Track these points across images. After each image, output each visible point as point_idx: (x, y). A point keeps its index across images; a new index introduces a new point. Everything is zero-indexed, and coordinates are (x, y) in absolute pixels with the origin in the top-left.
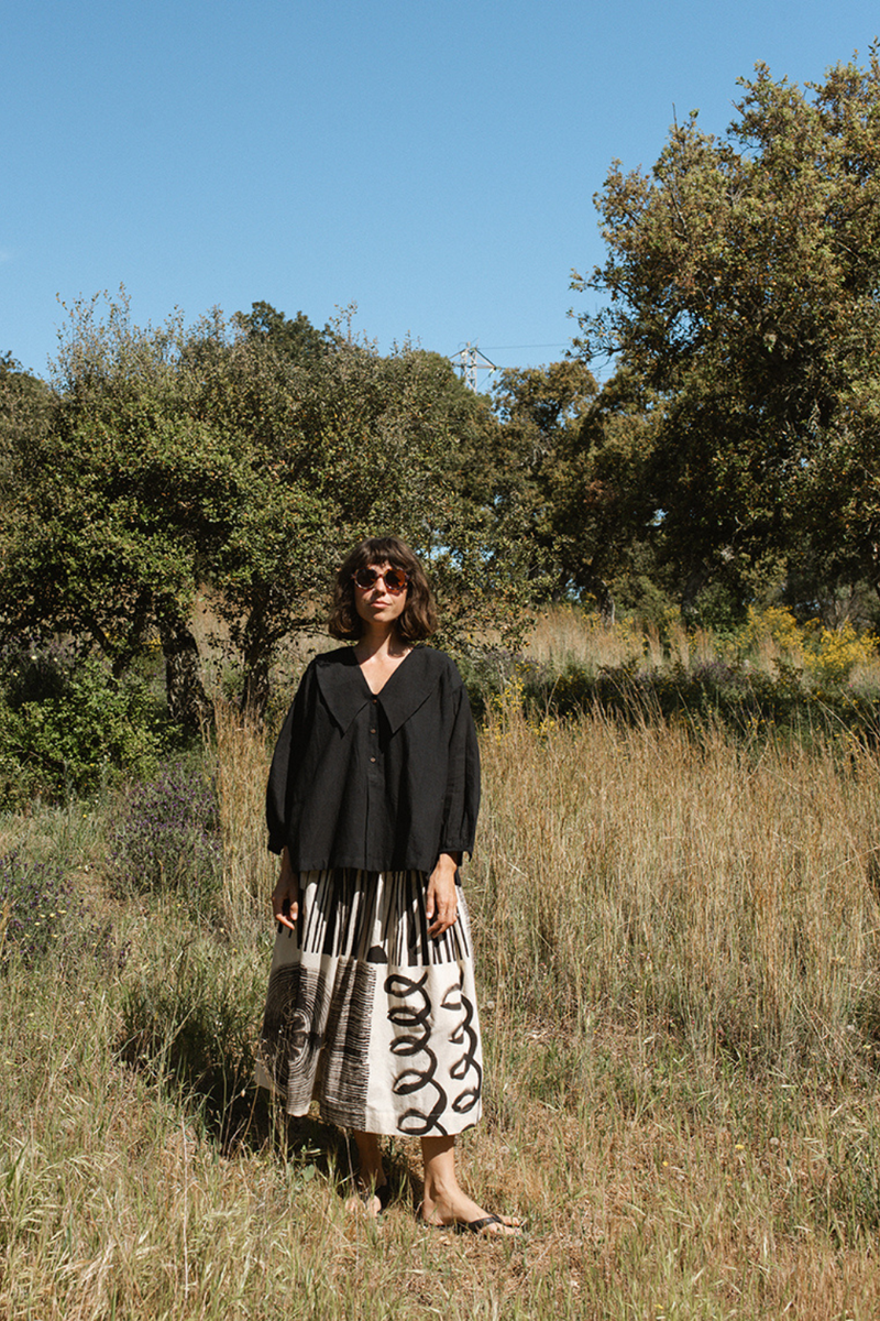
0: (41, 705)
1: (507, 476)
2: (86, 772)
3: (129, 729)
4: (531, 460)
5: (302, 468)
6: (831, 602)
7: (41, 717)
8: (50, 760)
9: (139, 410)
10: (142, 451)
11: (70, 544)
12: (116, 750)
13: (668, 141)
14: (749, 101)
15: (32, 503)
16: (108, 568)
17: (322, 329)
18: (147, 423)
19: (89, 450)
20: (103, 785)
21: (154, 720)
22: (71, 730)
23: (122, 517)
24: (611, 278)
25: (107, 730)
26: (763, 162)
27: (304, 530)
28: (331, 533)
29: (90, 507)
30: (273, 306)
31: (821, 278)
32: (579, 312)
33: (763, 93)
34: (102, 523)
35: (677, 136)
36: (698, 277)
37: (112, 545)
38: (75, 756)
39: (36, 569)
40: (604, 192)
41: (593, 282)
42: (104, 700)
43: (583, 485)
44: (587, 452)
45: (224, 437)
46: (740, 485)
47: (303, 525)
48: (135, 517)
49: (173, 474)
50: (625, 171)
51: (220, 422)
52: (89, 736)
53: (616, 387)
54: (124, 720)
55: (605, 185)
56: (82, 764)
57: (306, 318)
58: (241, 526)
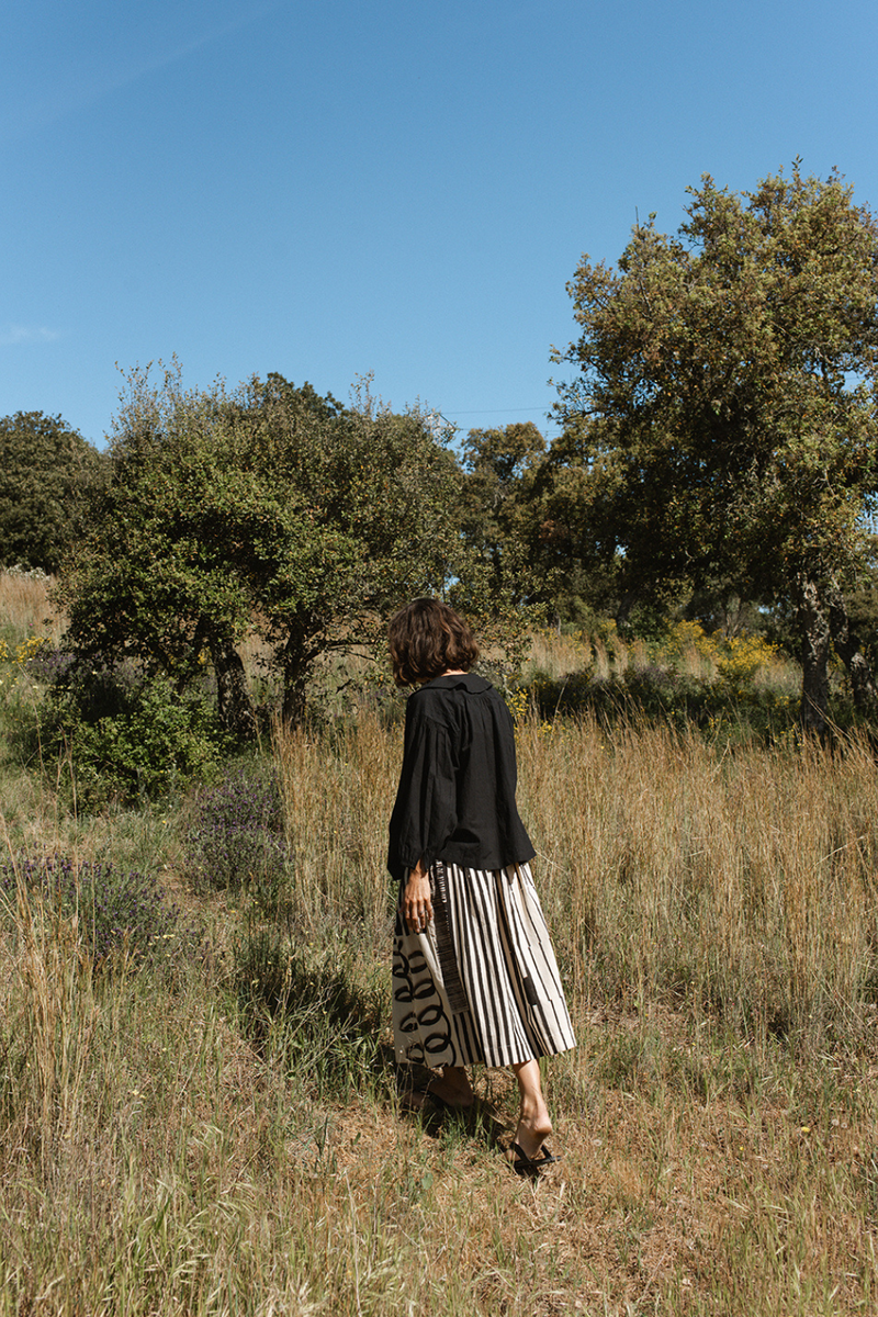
0: (114, 720)
1: (474, 516)
2: (156, 778)
3: (193, 740)
4: (493, 503)
5: (334, 512)
6: (722, 614)
7: (115, 731)
8: (124, 768)
9: (196, 462)
10: (200, 499)
11: (138, 580)
12: (182, 758)
13: (630, 239)
14: (696, 206)
15: (99, 543)
16: (172, 600)
17: (325, 396)
18: (204, 473)
19: (153, 498)
20: (172, 789)
21: (212, 731)
22: (142, 741)
23: (184, 556)
24: (583, 352)
25: (173, 741)
26: (708, 258)
27: (341, 565)
28: (361, 567)
29: (156, 547)
30: (284, 377)
31: (764, 352)
32: (557, 381)
33: (709, 199)
34: (166, 561)
35: (639, 235)
36: (661, 351)
37: (176, 581)
38: (146, 764)
39: (108, 602)
40: (574, 281)
41: (568, 356)
42: (170, 715)
43: (539, 523)
44: (541, 497)
45: (270, 486)
46: (693, 524)
47: (339, 562)
48: (195, 555)
49: (228, 518)
50: (593, 263)
51: (266, 473)
52: (158, 746)
53: (564, 444)
54: (188, 732)
55: (575, 275)
56: (152, 771)
57: (311, 386)
58: (287, 563)
